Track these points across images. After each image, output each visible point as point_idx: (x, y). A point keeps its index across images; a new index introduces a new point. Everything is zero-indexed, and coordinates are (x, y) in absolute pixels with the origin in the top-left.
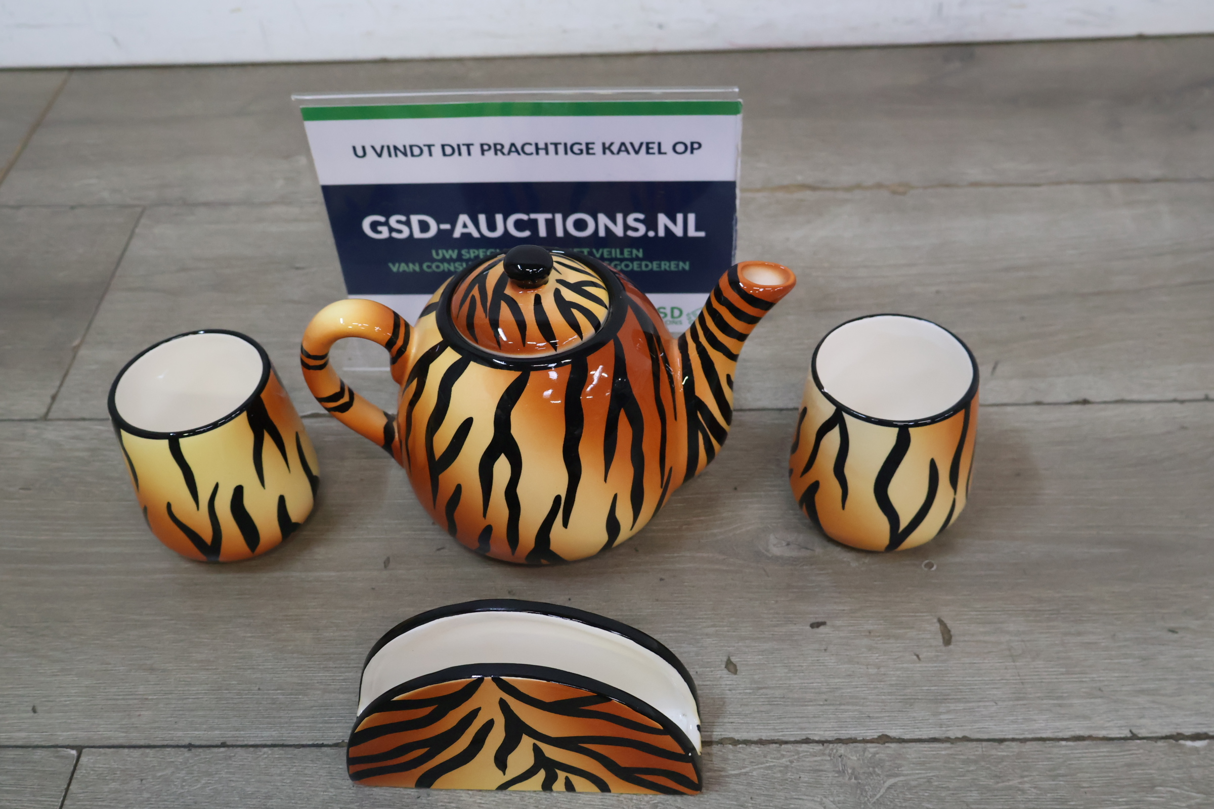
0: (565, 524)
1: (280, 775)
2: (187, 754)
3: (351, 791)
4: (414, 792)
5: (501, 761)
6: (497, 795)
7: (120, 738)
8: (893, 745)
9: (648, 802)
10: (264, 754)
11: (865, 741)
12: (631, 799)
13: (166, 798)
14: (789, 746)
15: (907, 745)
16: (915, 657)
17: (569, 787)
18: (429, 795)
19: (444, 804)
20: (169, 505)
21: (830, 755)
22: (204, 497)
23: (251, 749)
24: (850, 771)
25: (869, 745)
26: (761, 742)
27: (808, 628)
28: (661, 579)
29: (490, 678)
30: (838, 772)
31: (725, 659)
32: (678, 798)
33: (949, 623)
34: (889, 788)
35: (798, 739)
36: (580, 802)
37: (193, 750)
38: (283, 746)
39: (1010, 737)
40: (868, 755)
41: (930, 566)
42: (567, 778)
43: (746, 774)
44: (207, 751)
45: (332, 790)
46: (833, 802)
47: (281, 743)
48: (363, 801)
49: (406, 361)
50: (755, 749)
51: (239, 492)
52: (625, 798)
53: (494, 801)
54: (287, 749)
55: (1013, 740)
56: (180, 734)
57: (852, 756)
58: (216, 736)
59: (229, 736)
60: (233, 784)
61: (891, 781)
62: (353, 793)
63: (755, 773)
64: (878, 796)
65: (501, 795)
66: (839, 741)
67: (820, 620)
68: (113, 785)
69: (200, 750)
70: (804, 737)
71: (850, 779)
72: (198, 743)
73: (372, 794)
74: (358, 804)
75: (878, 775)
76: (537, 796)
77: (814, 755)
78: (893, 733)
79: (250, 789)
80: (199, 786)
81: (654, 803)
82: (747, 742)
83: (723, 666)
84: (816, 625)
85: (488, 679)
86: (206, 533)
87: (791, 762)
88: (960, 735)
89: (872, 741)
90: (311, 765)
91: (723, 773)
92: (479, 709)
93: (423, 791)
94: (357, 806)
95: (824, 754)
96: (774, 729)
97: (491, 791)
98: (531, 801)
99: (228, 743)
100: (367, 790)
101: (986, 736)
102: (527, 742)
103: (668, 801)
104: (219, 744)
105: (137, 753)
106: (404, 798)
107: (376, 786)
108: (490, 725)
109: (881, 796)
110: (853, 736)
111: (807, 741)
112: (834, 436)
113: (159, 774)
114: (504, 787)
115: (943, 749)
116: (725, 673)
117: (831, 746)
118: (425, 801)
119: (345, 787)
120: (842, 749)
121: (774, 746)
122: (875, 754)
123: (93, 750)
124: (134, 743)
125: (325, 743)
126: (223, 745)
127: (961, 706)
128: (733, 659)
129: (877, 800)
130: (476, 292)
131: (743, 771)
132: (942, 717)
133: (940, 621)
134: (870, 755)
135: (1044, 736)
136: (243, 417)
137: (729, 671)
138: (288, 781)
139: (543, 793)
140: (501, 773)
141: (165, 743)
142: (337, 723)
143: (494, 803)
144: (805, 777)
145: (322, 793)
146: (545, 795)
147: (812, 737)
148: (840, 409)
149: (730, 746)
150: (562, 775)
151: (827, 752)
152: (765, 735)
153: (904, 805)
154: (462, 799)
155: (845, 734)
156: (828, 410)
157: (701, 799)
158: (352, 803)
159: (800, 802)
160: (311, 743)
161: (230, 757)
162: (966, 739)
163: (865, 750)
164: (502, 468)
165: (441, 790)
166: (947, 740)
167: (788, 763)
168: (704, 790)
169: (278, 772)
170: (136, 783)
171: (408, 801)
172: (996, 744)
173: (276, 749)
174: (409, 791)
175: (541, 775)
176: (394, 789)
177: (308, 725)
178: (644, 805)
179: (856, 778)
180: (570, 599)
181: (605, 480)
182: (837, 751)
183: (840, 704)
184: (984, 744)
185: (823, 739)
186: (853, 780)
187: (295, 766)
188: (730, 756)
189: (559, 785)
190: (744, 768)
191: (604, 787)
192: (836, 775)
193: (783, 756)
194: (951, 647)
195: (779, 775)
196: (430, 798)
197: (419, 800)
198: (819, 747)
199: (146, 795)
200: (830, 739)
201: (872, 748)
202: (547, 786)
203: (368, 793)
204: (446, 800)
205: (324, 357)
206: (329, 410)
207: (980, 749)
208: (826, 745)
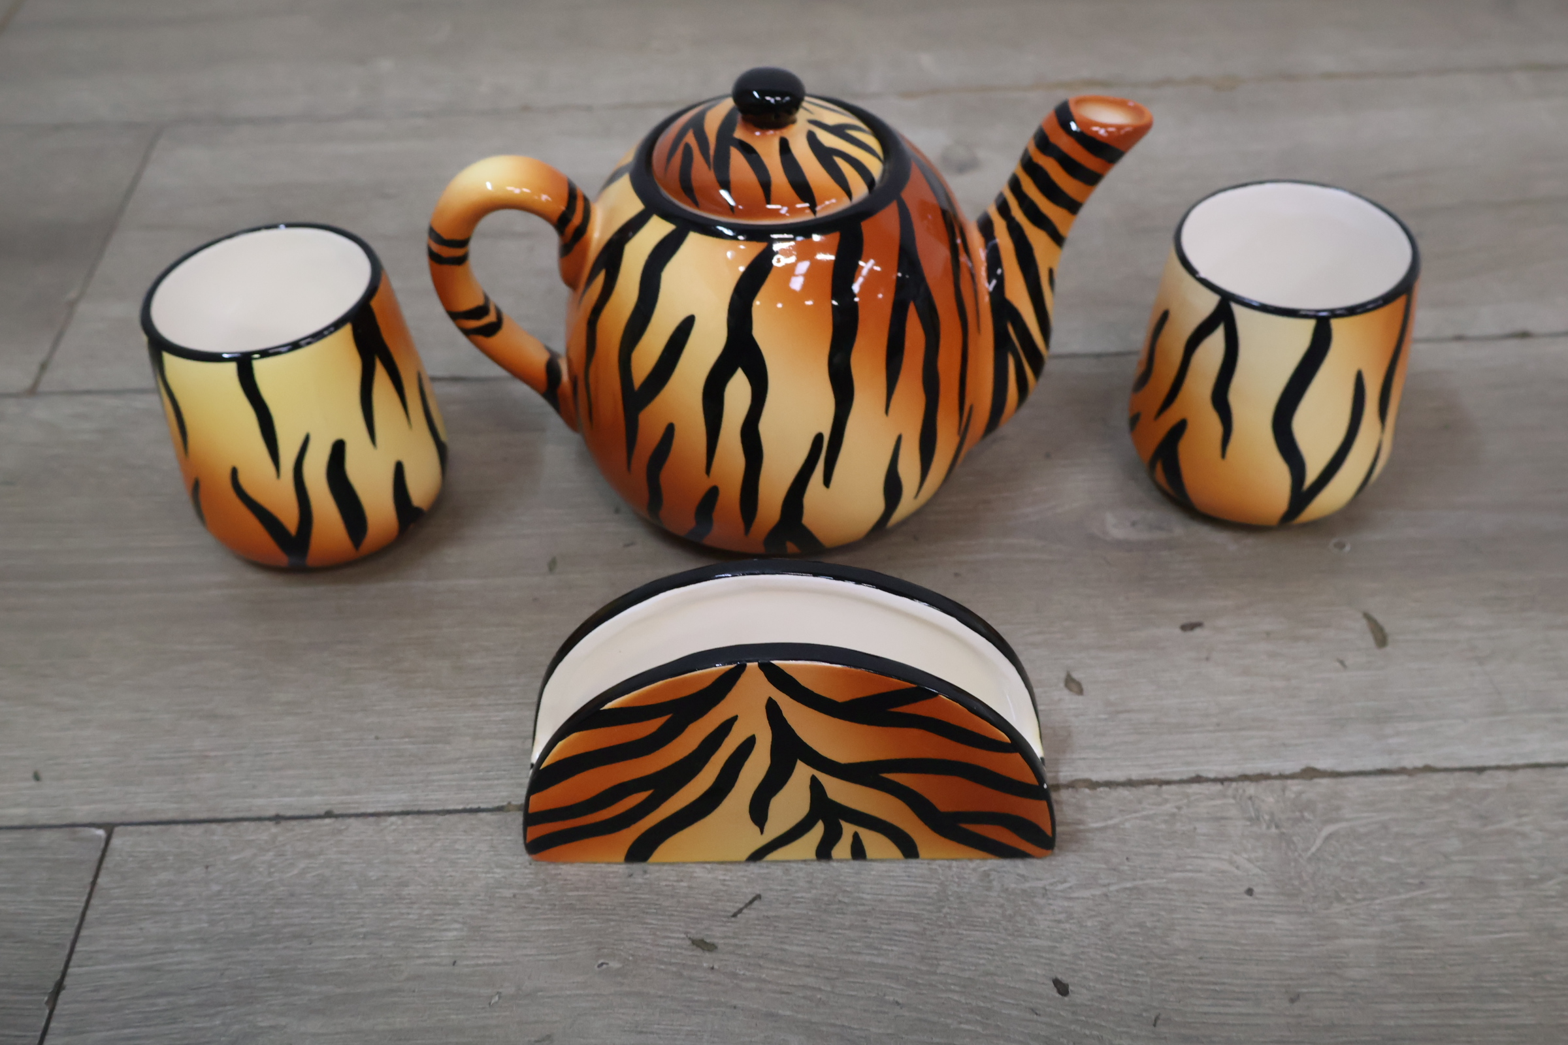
0: (827, 481)
1: (417, 852)
2: (274, 829)
3: (527, 871)
4: (623, 868)
5: (759, 812)
6: (748, 868)
7: (170, 810)
8: (1325, 781)
9: (974, 870)
10: (392, 824)
11: (1282, 777)
12: (950, 867)
13: (246, 890)
14: (1173, 788)
15: (1345, 780)
16: (1338, 665)
17: (858, 851)
18: (645, 872)
19: (670, 883)
20: (234, 472)
21: (1234, 797)
22: (288, 456)
23: (371, 819)
24: (1267, 817)
25: (1289, 782)
26: (1130, 783)
27: (1178, 631)
28: (956, 575)
30: (1250, 819)
31: (1063, 675)
32: (1019, 866)
33: (1380, 618)
34: (1329, 837)
35: (1185, 777)
36: (873, 873)
37: (284, 823)
38: (419, 813)
39: (1493, 763)
40: (1290, 795)
41: (1341, 546)
42: (856, 837)
43: (1114, 827)
44: (305, 823)
45: (498, 870)
46: (1249, 860)
47: (416, 809)
48: (546, 883)
49: (586, 248)
50: (1124, 792)
51: (338, 450)
52: (940, 866)
53: (744, 876)
54: (426, 817)
55: (1498, 768)
56: (260, 802)
57: (1267, 797)
58: (318, 802)
59: (335, 802)
60: (346, 868)
61: (1329, 829)
62: (531, 873)
63: (1127, 825)
64: (1313, 849)
65: (754, 868)
66: (1245, 778)
67: (1194, 620)
68: (164, 876)
69: (294, 823)
70: (1193, 775)
71: (1268, 827)
72: (289, 813)
73: (560, 874)
74: (540, 888)
75: (1308, 821)
76: (809, 867)
77: (1211, 797)
78: (1322, 764)
79: (373, 874)
80: (295, 871)
81: (985, 871)
82: (1110, 784)
83: (1062, 685)
84: (1188, 627)
86: (290, 517)
87: (1179, 808)
88: (1419, 763)
89: (1293, 776)
90: (464, 837)
91: (1081, 827)
92: (735, 718)
93: (636, 867)
94: (539, 891)
95: (1225, 796)
96: (1148, 766)
97: (739, 863)
98: (801, 874)
99: (336, 812)
100: (552, 869)
101: (1456, 765)
102: (802, 773)
103: (1004, 866)
104: (322, 812)
105: (197, 830)
106: (609, 877)
107: (565, 863)
108: (748, 745)
109: (1318, 850)
110: (1265, 771)
111: (1198, 779)
112: (1215, 342)
113: (234, 858)
114: (758, 855)
115: (1399, 784)
116: (1066, 695)
117: (1234, 785)
118: (640, 880)
119: (518, 866)
120: (1251, 789)
121: (1151, 788)
122: (1300, 793)
123: (130, 828)
124: (192, 816)
125: (483, 806)
126: (329, 815)
127: (1414, 726)
128: (1076, 675)
129: (1313, 854)
130: (690, 138)
131: (1110, 822)
132: (1391, 741)
133: (1367, 616)
134: (1293, 796)
135: (1542, 760)
136: (347, 331)
137: (1070, 689)
138: (431, 860)
139: (816, 863)
140: (757, 829)
141: (241, 815)
142: (498, 779)
143: (745, 879)
144: (1203, 828)
145: (484, 875)
146: (823, 865)
147: (1204, 774)
148: (1227, 299)
149: (1087, 791)
150: (848, 829)
151: (1230, 792)
152: (1135, 774)
153: (1353, 860)
154: (695, 875)
155: (1251, 768)
156: (1208, 303)
157: (1054, 863)
158: (530, 886)
159: (1200, 861)
160: (460, 807)
161: (340, 832)
162: (1428, 769)
163: (1284, 790)
164: (738, 389)
165: (664, 864)
166: (1402, 771)
167: (1175, 810)
168: (1056, 850)
169: (415, 848)
170: (198, 872)
171: (616, 880)
172: (1473, 774)
173: (409, 818)
174: (615, 868)
175: (818, 830)
176: (592, 865)
177: (454, 783)
178: (969, 874)
179: (1277, 827)
181: (887, 412)
182: (1244, 791)
183: (1240, 729)
184: (1457, 774)
185: (1221, 776)
186: (1273, 830)
187: (439, 839)
188: (1089, 804)
189: (842, 849)
190: (1111, 818)
191: (909, 849)
192: (1248, 823)
193: (1166, 801)
194: (1389, 649)
195: (1163, 826)
196: (648, 876)
197: (631, 880)
198: (1218, 787)
199: (215, 888)
200: (1231, 775)
201: (1295, 786)
202: (824, 852)
203: (553, 872)
204: (672, 878)
205: (464, 243)
206: (467, 332)
207: (1452, 782)
208: (1226, 784)
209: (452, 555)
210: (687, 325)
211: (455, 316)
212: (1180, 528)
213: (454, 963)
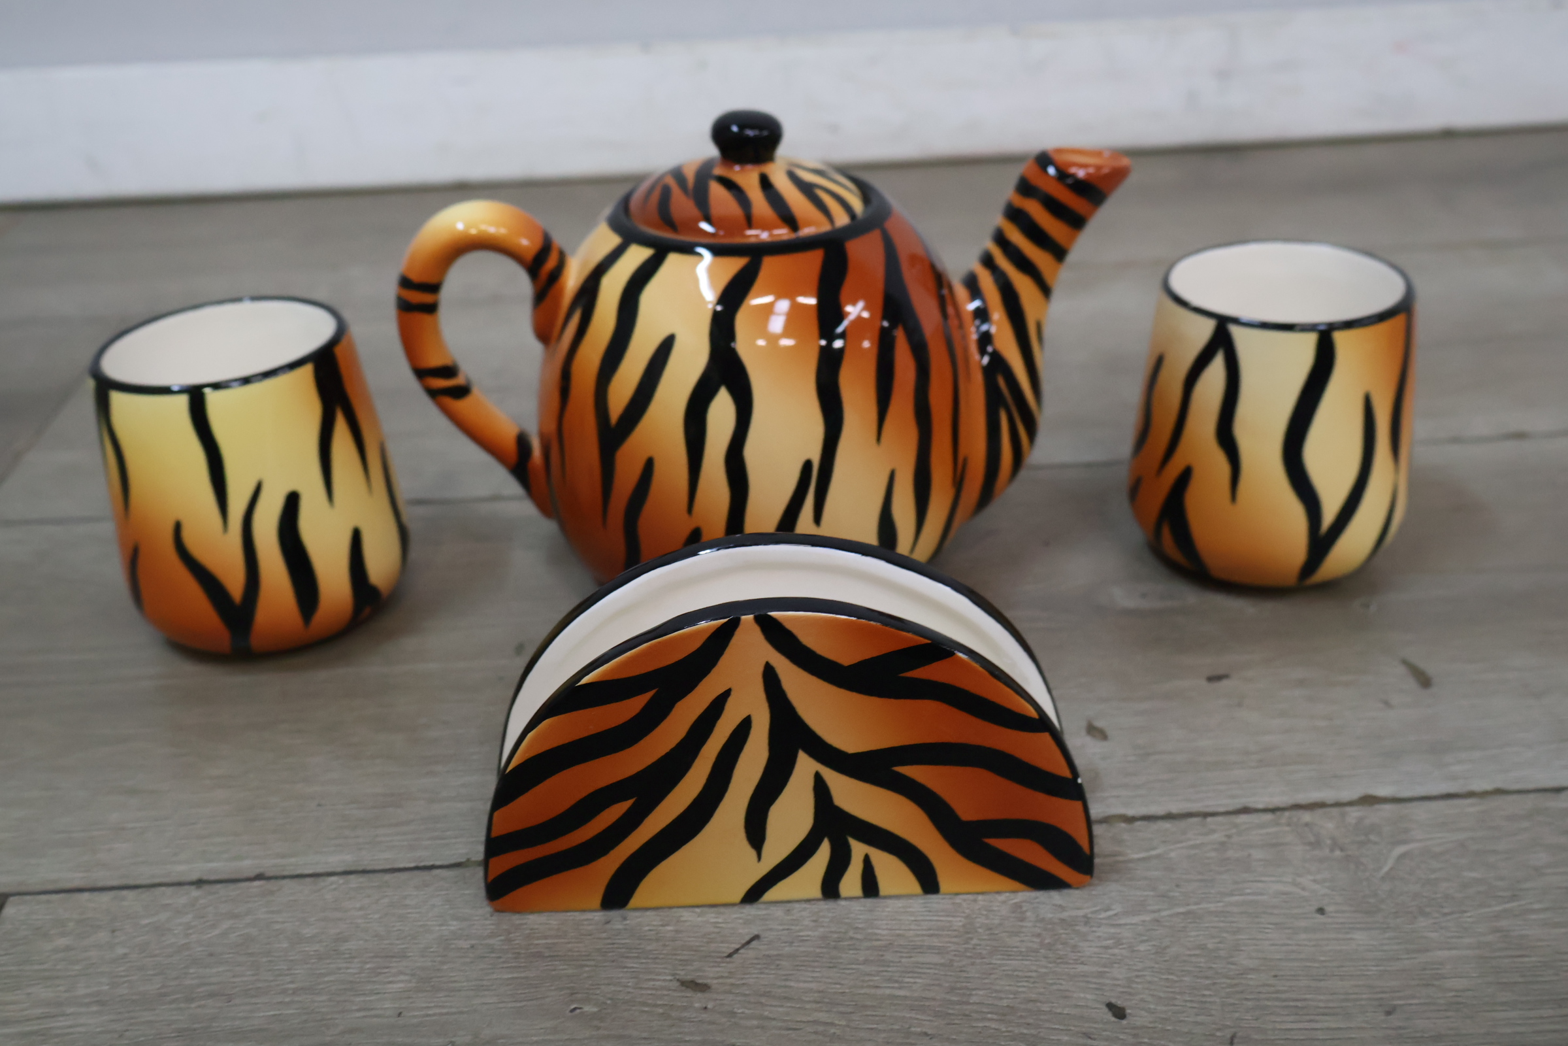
0: (817, 517)
1: (361, 909)
2: (195, 892)
3: (488, 922)
4: (599, 916)
5: (756, 832)
6: (744, 911)
7: (76, 878)
8: (1387, 807)
9: (1004, 902)
10: (332, 884)
11: (1338, 804)
12: (975, 901)
13: (157, 952)
14: (1219, 819)
15: (1409, 805)
16: (1382, 705)
17: (870, 887)
18: (625, 919)
19: (654, 928)
20: (178, 527)
21: (1289, 825)
22: (237, 507)
23: (308, 880)
24: (1329, 842)
25: (1348, 809)
26: (1169, 817)
27: (1204, 683)
29: (751, 616)
30: (1310, 844)
31: (1084, 724)
32: (1055, 897)
33: (1422, 665)
34: (1403, 856)
35: (1230, 808)
36: (887, 909)
37: (207, 888)
38: (364, 872)
40: (1351, 821)
41: (1367, 606)
42: (867, 861)
43: (1158, 856)
44: (232, 886)
45: (455, 923)
46: (1315, 881)
47: (360, 868)
48: (510, 933)
49: (561, 292)
50: (1167, 825)
51: (292, 502)
52: (965, 900)
53: (740, 918)
54: (371, 875)
56: (181, 868)
57: (1327, 824)
58: (248, 866)
59: (268, 864)
60: (277, 926)
61: (1401, 849)
62: (493, 924)
63: (1173, 855)
64: (1386, 869)
65: (751, 910)
66: (1297, 807)
67: (1221, 672)
68: (62, 942)
69: (219, 886)
70: (1239, 806)
71: (1332, 850)
72: (213, 877)
73: (526, 924)
74: (502, 938)
75: (1376, 843)
76: (814, 906)
77: (1262, 826)
78: (1381, 792)
79: (307, 932)
80: (217, 932)
81: (1016, 903)
82: (1148, 818)
83: (1083, 732)
84: (1212, 679)
85: (748, 618)
86: (234, 581)
87: (1229, 837)
88: (1487, 786)
89: (1351, 804)
90: (415, 893)
91: (1121, 858)
92: (727, 694)
93: (614, 914)
94: (502, 940)
95: (1278, 824)
96: (1188, 800)
97: (733, 905)
98: (804, 914)
99: (269, 873)
100: (516, 919)
101: (1530, 787)
102: (805, 767)
103: (1037, 898)
104: (252, 874)
105: (105, 897)
106: (583, 925)
107: (532, 912)
108: (743, 729)
109: (1392, 869)
110: (1319, 800)
111: (1246, 810)
112: (1216, 370)
113: (147, 921)
114: (754, 895)
115: (1469, 806)
116: (1088, 740)
117: (1287, 814)
118: (620, 927)
119: (477, 918)
120: (1307, 817)
121: (1195, 820)
122: (1362, 819)
123: (28, 898)
124: (100, 884)
125: (438, 863)
126: (260, 877)
127: (1476, 754)
128: (1096, 724)
129: (1387, 873)
130: (668, 179)
131: (1154, 853)
132: (1453, 768)
133: (1405, 663)
134: (1354, 821)
136: (308, 370)
137: (1094, 736)
138: (376, 916)
139: (822, 903)
140: (754, 854)
141: (157, 881)
142: (455, 838)
143: (741, 921)
144: (1257, 854)
145: (437, 928)
146: (830, 905)
147: (1252, 805)
148: (1223, 323)
149: (1123, 825)
150: (858, 849)
151: (1283, 821)
152: (1175, 808)
153: (1433, 876)
154: (682, 919)
155: (1303, 798)
156: (1204, 330)
157: (1094, 893)
158: (490, 937)
159: (1260, 885)
160: (412, 865)
161: (272, 893)
162: (1499, 792)
163: (1343, 816)
164: (722, 410)
165: (647, 909)
166: (1471, 794)
167: (1224, 839)
168: (1095, 881)
169: (358, 905)
170: (103, 936)
171: (590, 928)
172: (1551, 794)
173: (352, 877)
174: (589, 915)
175: (823, 854)
176: (564, 914)
177: (405, 843)
178: (998, 906)
179: (1342, 850)
181: (879, 439)
182: (1299, 819)
183: (1285, 764)
184: (1532, 796)
185: (1271, 806)
186: (1338, 853)
187: (387, 896)
188: (1126, 836)
189: (851, 882)
190: (1154, 849)
191: (929, 882)
192: (1308, 848)
193: (1213, 831)
194: (1434, 689)
195: (1213, 854)
196: (628, 922)
197: (608, 926)
198: (1268, 817)
199: (120, 951)
200: (1282, 805)
201: (1354, 813)
202: (830, 888)
203: (518, 922)
204: (655, 923)
205: (434, 288)
206: (433, 393)
207: (1530, 801)
208: (1278, 813)
209: (410, 643)
210: (666, 346)
211: (422, 373)
212: (1191, 596)
213: (400, 1014)
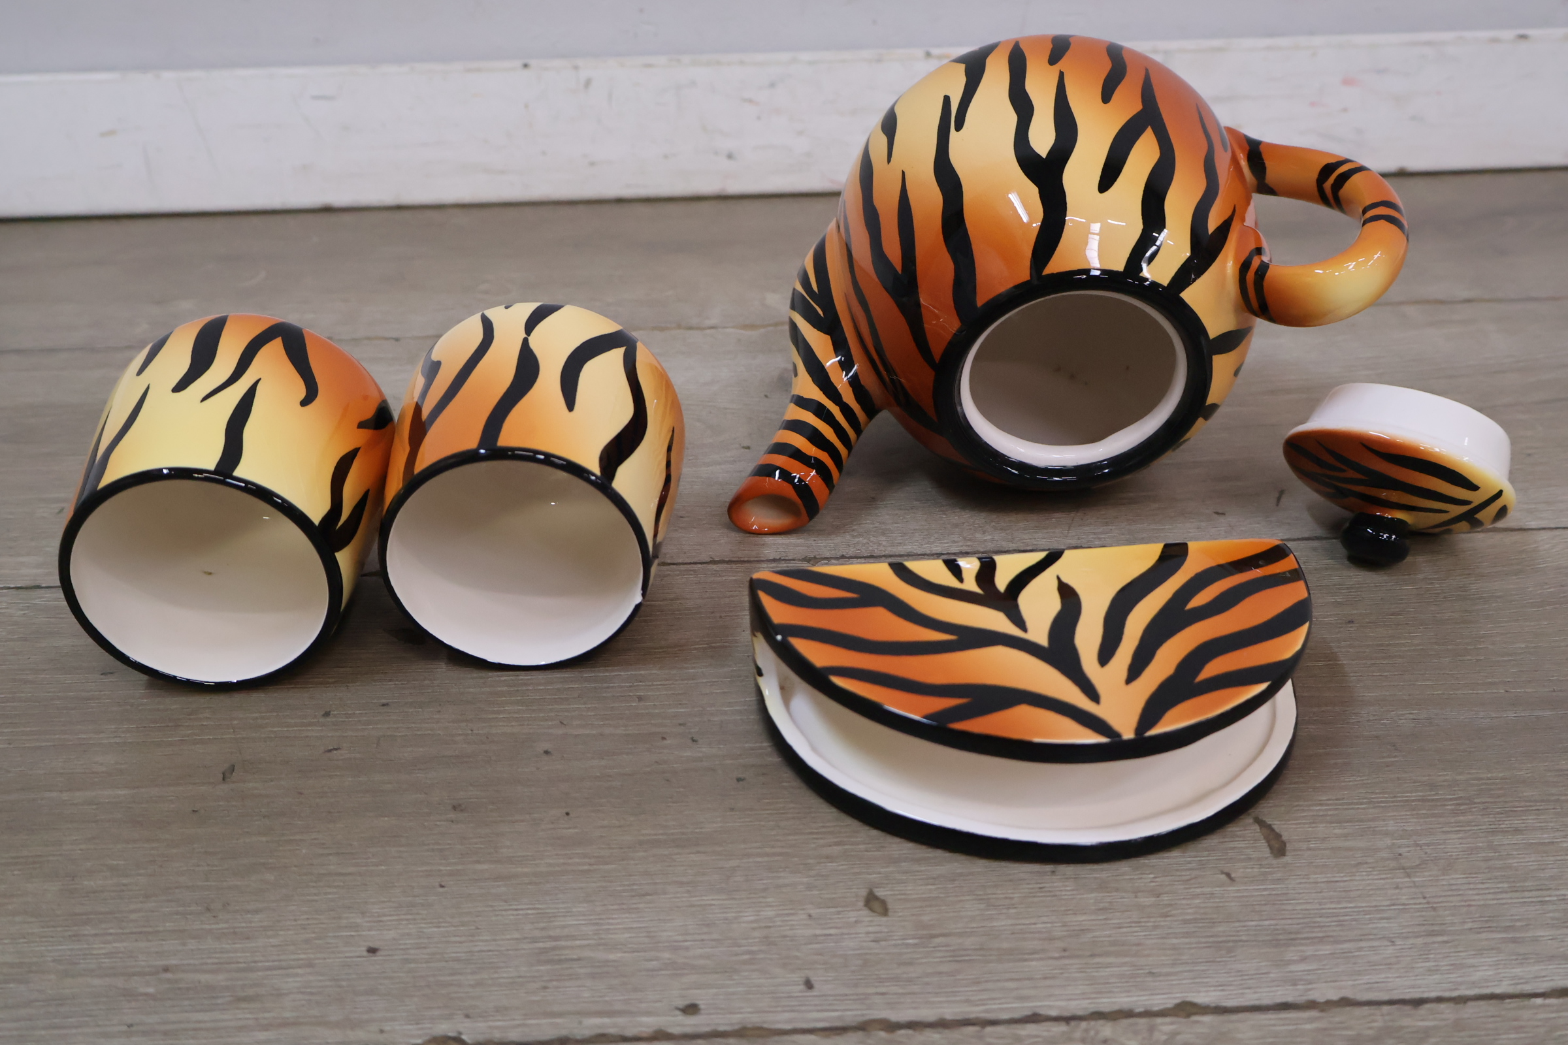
8: (1207, 1019)
11: (1148, 1014)
14: (1000, 1029)
15: (1234, 1017)
16: (1223, 877)
21: (1083, 1041)
25: (1159, 1020)
26: (942, 1024)
28: (739, 780)
31: (864, 893)
33: (1277, 824)
35: (1016, 1015)
39: (1433, 995)
40: (1161, 1037)
50: (933, 1036)
55: (1439, 1000)
66: (1098, 1015)
70: (1029, 1013)
77: (1053, 1041)
78: (1202, 998)
82: (912, 1025)
83: (861, 904)
88: (1334, 996)
89: (1163, 1013)
95: (1072, 1040)
96: (967, 1001)
101: (1385, 997)
110: (1126, 1007)
111: (1034, 1018)
115: (1307, 1022)
116: (864, 914)
117: (1084, 1024)
120: (1106, 1029)
121: (971, 1029)
122: (1174, 1034)
127: (1326, 949)
128: (880, 893)
132: (1293, 968)
133: (1260, 822)
134: (1164, 1037)
135: (1498, 991)
137: (871, 909)
142: (76, 1027)
147: (1042, 1012)
149: (882, 1034)
151: (1078, 1034)
152: (950, 1012)
155: (1107, 1003)
162: (1346, 1002)
163: (1151, 1029)
166: (1311, 1005)
172: (1407, 1009)
177: (15, 1033)
180: (567, 814)
182: (1097, 1032)
183: (1093, 956)
184: (1386, 1009)
185: (1066, 1014)
194: (1287, 859)
198: (1062, 1028)
200: (1080, 1013)
201: (1166, 1026)
207: (1379, 1018)
208: (1073, 1023)
